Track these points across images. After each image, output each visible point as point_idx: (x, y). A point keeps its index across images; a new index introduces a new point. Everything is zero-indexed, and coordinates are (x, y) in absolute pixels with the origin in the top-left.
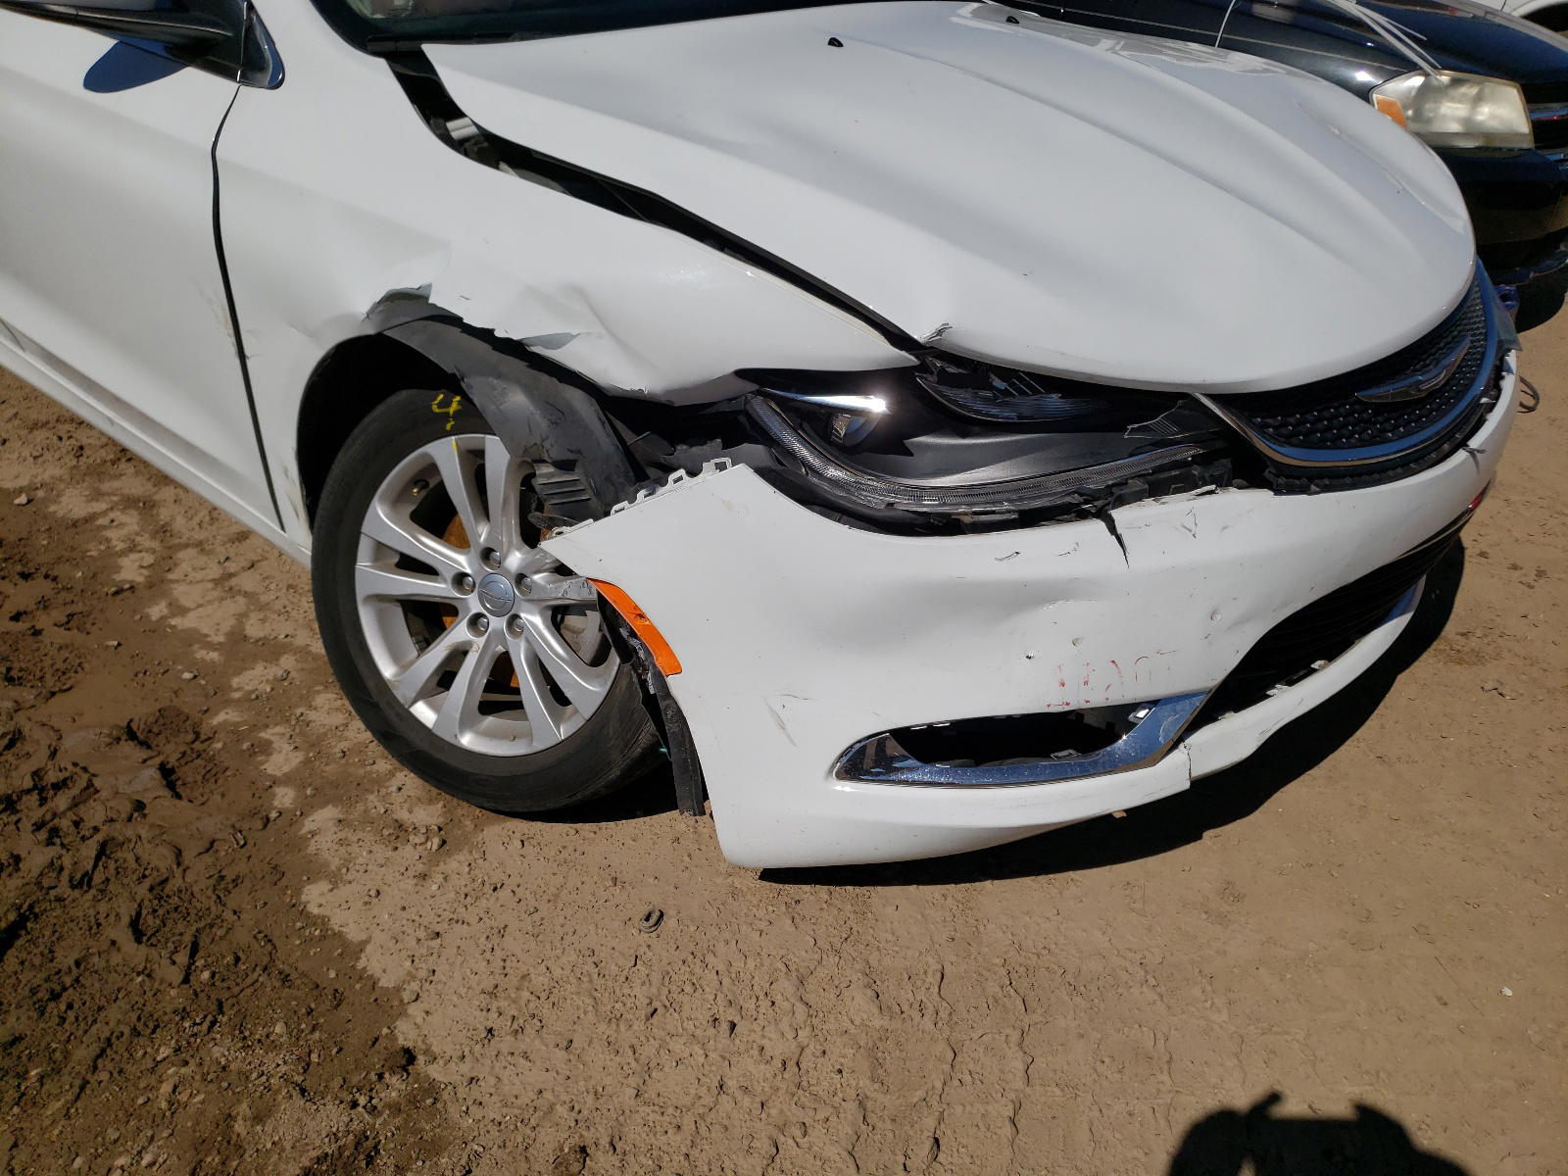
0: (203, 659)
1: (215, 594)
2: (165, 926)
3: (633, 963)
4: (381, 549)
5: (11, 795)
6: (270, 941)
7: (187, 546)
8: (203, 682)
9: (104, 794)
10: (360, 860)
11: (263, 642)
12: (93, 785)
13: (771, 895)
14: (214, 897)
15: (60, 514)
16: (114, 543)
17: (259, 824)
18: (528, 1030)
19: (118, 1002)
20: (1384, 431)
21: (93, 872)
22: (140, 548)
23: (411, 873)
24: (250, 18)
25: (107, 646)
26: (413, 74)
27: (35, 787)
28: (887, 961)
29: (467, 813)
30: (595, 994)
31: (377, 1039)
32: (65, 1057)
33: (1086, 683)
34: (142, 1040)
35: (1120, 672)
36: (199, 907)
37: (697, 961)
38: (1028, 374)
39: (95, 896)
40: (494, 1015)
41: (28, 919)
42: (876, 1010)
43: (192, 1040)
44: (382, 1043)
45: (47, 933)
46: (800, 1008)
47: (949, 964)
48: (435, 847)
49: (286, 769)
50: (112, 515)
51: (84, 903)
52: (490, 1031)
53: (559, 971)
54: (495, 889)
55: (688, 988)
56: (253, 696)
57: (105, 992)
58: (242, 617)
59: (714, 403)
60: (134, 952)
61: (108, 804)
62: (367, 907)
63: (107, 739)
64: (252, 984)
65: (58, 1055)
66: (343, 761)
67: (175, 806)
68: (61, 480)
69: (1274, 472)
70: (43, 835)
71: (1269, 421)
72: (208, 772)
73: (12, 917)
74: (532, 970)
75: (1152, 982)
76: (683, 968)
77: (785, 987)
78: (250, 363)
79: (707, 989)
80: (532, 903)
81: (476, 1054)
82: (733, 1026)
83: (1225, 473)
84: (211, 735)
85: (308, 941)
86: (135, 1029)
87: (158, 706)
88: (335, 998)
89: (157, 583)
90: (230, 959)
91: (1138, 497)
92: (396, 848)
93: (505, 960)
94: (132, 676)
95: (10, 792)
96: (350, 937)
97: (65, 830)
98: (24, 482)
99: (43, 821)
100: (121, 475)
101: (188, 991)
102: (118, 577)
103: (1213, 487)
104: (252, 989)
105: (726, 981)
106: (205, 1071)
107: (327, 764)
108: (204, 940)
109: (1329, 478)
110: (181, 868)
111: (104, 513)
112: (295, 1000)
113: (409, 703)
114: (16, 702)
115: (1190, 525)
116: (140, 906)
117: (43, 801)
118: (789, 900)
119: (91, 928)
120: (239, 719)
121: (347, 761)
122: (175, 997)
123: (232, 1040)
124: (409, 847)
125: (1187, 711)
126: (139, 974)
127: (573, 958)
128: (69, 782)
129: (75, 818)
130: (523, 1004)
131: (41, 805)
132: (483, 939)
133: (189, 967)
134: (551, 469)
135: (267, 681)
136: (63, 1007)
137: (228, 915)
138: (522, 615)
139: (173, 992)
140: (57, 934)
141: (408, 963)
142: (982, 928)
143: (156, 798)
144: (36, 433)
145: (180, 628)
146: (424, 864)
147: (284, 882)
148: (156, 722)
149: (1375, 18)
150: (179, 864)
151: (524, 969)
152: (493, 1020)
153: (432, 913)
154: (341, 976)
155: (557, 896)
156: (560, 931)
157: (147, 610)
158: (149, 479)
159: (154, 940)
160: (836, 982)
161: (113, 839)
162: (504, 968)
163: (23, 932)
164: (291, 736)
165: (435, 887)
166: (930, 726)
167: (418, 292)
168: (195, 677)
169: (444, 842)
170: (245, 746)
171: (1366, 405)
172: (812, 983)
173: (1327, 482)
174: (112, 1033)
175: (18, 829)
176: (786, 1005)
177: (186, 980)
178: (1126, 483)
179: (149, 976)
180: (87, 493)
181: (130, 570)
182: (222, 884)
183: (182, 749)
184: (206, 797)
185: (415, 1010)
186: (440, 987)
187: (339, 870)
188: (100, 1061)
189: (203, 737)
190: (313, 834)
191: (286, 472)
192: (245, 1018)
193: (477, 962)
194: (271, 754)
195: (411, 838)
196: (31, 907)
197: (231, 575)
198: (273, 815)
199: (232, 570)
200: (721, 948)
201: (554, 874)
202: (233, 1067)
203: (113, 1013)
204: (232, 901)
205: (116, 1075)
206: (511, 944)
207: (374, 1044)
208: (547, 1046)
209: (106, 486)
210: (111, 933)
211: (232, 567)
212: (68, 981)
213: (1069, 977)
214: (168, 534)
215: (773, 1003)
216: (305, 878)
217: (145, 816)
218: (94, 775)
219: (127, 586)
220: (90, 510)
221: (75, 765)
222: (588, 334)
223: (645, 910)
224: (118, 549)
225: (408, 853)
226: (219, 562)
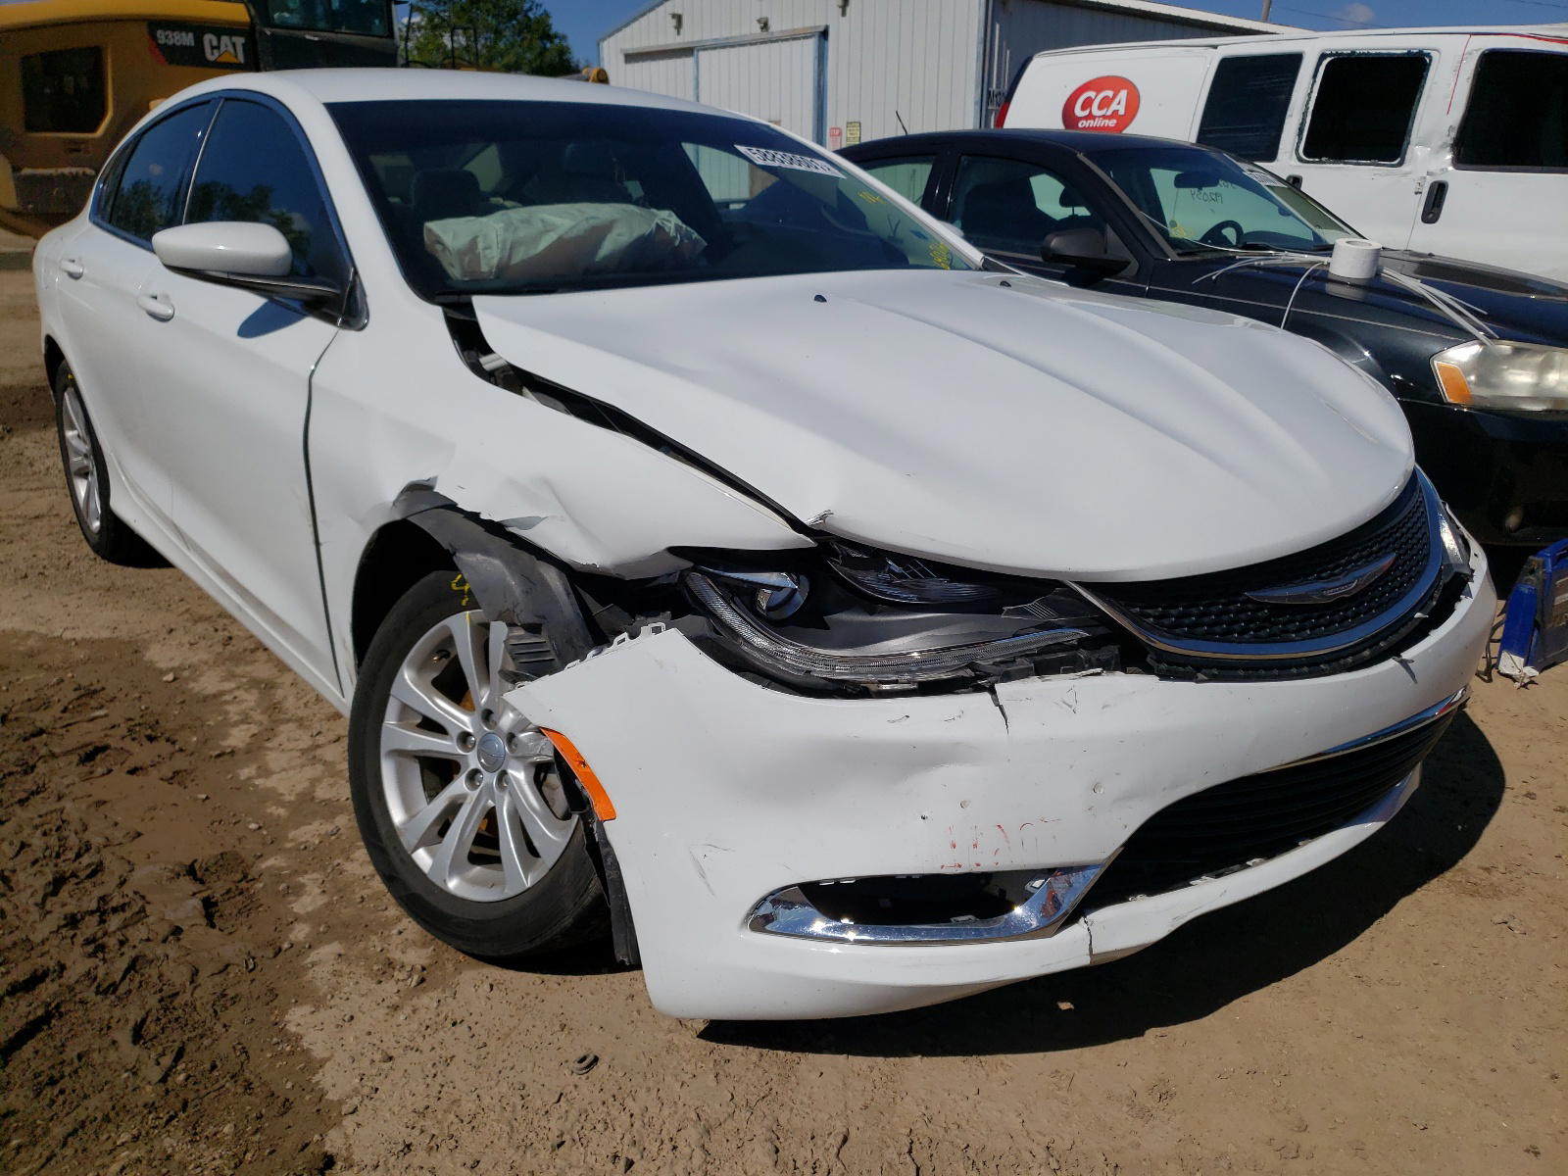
0: (271, 814)
1: (299, 761)
2: (163, 1033)
3: (556, 1099)
4: (405, 710)
5: (76, 915)
6: (246, 1052)
7: (289, 721)
8: (265, 833)
9: (151, 919)
10: (346, 989)
11: (326, 802)
12: (144, 911)
13: (704, 1053)
14: (211, 1011)
15: (197, 690)
16: (231, 715)
17: (270, 953)
18: (444, 1149)
19: (102, 1093)
20: (1287, 632)
21: (120, 983)
22: (249, 721)
23: (385, 1004)
24: (354, 280)
25: (197, 799)
26: (462, 317)
27: (98, 909)
28: (796, 1121)
29: (452, 956)
30: (514, 1122)
31: (307, 1145)
32: (44, 1133)
33: (975, 846)
34: (110, 1127)
35: (1006, 837)
36: (196, 1020)
37: (617, 1103)
38: (920, 559)
39: (112, 1002)
40: (417, 1132)
41: (53, 1016)
42: (770, 1163)
43: (152, 1131)
44: (311, 1148)
45: (65, 1030)
46: (698, 1155)
47: (855, 1129)
48: (414, 983)
49: (309, 909)
50: (236, 693)
51: (102, 1008)
52: (408, 1146)
53: (488, 1100)
54: (454, 1024)
55: (600, 1127)
56: (302, 847)
57: (94, 1084)
58: (314, 782)
59: (655, 578)
60: (129, 1052)
61: (152, 927)
62: (339, 1029)
63: (169, 874)
64: (218, 1089)
65: (39, 1131)
66: (360, 906)
67: (206, 933)
68: (206, 663)
69: (1155, 657)
70: (90, 948)
71: (1149, 611)
72: (245, 907)
73: (40, 1012)
74: (464, 1095)
75: (1055, 1165)
76: (602, 1108)
77: (692, 1133)
78: (322, 549)
79: (618, 1129)
80: (484, 1039)
81: (390, 1165)
82: (630, 1164)
83: (1112, 657)
84: (257, 877)
85: (277, 1056)
86: (107, 1116)
87: (222, 850)
88: (284, 1105)
89: (254, 749)
90: (207, 1066)
91: (1023, 674)
92: (380, 982)
93: (443, 1086)
94: (209, 824)
95: (76, 912)
96: (314, 1054)
97: (111, 948)
98: (176, 663)
99: (94, 938)
100: (255, 661)
101: (161, 1089)
102: (225, 743)
103: (1099, 670)
104: (215, 1094)
105: (638, 1124)
106: (152, 1157)
107: (346, 907)
108: (190, 1047)
109: (1218, 668)
110: (193, 985)
111: (231, 691)
112: (250, 1105)
113: (413, 848)
114: (107, 838)
115: (1071, 702)
116: (147, 1014)
117: (102, 921)
118: (719, 1058)
119: (102, 1029)
120: (284, 865)
121: (363, 906)
122: (150, 1093)
123: (184, 1134)
124: (392, 982)
125: (1082, 884)
126: (127, 1071)
127: (504, 1090)
128: (127, 907)
129: (121, 938)
130: (446, 1124)
131: (99, 925)
132: (429, 1066)
133: (170, 1069)
134: (522, 632)
135: (320, 834)
136: (56, 1092)
137: (219, 1028)
138: (510, 771)
139: (149, 1088)
140: (73, 1032)
141: (357, 1080)
142: (898, 1100)
143: (193, 925)
144: (199, 625)
145: (260, 787)
146: (400, 997)
147: (275, 1003)
148: (216, 863)
149: (1440, 296)
150: (192, 982)
151: (456, 1094)
152: (414, 1137)
153: (393, 1040)
154: (297, 1086)
155: (507, 1035)
156: (500, 1065)
157: (239, 771)
158: (275, 666)
159: (149, 1044)
160: (741, 1136)
161: (145, 956)
162: (440, 1092)
163: (45, 1027)
164: (323, 881)
165: (402, 1017)
166: (837, 882)
167: (427, 483)
168: (260, 828)
169: (423, 980)
170: (282, 887)
171: (1261, 606)
172: (718, 1134)
173: (1215, 671)
174: (88, 1117)
175: (73, 943)
176: (687, 1150)
177: (164, 1080)
178: (1015, 661)
179: (135, 1074)
180: (223, 674)
181: (238, 737)
182: (224, 1000)
183: (227, 887)
184: (235, 927)
185: (349, 1123)
186: (378, 1103)
187: (326, 996)
188: (70, 1139)
189: (250, 877)
190: (313, 964)
191: (344, 642)
192: (201, 1117)
193: (417, 1086)
194: (302, 895)
195: (396, 974)
196: (58, 1006)
197: (318, 746)
198: (286, 946)
199: (320, 743)
200: (642, 1094)
201: (511, 1016)
202: (177, 1157)
203: (94, 1101)
204: (225, 1017)
205: (80, 1151)
206: (453, 1072)
207: (302, 1149)
208: (455, 1164)
209: (240, 670)
210: (116, 1035)
211: (321, 740)
212: (67, 1070)
213: (971, 1153)
214: (277, 710)
215: (675, 1148)
216: (293, 1001)
217: (179, 940)
218: (148, 903)
219: (229, 750)
220: (221, 688)
221: (136, 893)
222: (553, 517)
223: (581, 1054)
224: (232, 720)
225: (389, 987)
226: (312, 736)
